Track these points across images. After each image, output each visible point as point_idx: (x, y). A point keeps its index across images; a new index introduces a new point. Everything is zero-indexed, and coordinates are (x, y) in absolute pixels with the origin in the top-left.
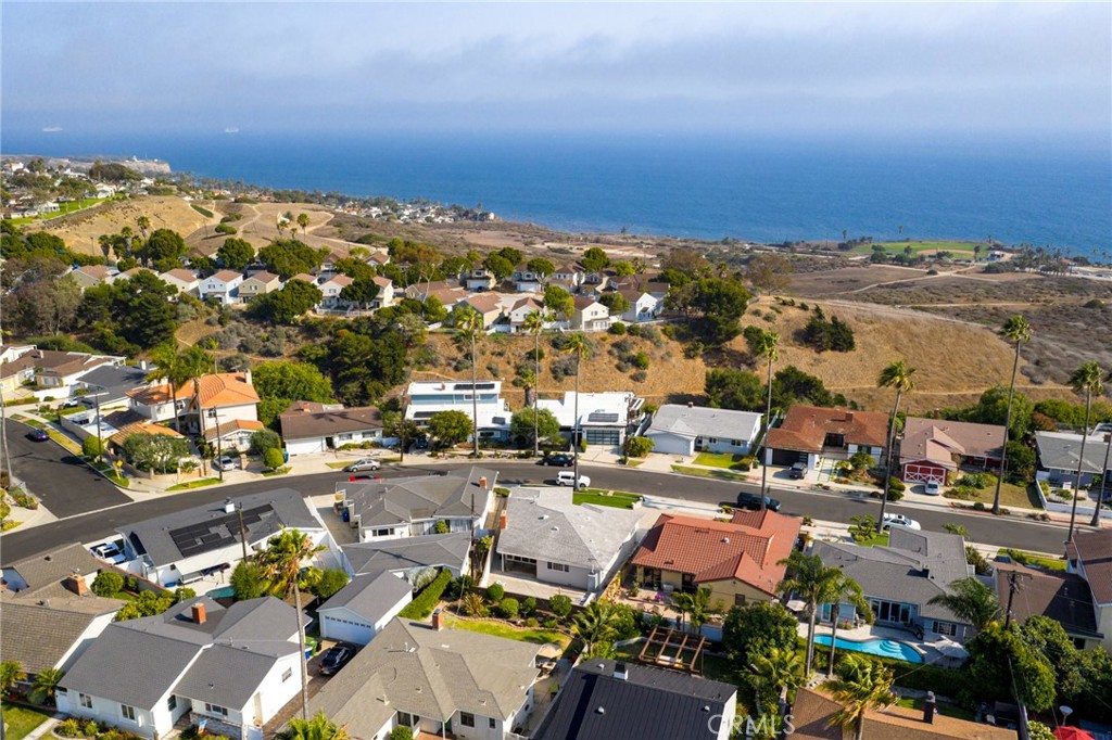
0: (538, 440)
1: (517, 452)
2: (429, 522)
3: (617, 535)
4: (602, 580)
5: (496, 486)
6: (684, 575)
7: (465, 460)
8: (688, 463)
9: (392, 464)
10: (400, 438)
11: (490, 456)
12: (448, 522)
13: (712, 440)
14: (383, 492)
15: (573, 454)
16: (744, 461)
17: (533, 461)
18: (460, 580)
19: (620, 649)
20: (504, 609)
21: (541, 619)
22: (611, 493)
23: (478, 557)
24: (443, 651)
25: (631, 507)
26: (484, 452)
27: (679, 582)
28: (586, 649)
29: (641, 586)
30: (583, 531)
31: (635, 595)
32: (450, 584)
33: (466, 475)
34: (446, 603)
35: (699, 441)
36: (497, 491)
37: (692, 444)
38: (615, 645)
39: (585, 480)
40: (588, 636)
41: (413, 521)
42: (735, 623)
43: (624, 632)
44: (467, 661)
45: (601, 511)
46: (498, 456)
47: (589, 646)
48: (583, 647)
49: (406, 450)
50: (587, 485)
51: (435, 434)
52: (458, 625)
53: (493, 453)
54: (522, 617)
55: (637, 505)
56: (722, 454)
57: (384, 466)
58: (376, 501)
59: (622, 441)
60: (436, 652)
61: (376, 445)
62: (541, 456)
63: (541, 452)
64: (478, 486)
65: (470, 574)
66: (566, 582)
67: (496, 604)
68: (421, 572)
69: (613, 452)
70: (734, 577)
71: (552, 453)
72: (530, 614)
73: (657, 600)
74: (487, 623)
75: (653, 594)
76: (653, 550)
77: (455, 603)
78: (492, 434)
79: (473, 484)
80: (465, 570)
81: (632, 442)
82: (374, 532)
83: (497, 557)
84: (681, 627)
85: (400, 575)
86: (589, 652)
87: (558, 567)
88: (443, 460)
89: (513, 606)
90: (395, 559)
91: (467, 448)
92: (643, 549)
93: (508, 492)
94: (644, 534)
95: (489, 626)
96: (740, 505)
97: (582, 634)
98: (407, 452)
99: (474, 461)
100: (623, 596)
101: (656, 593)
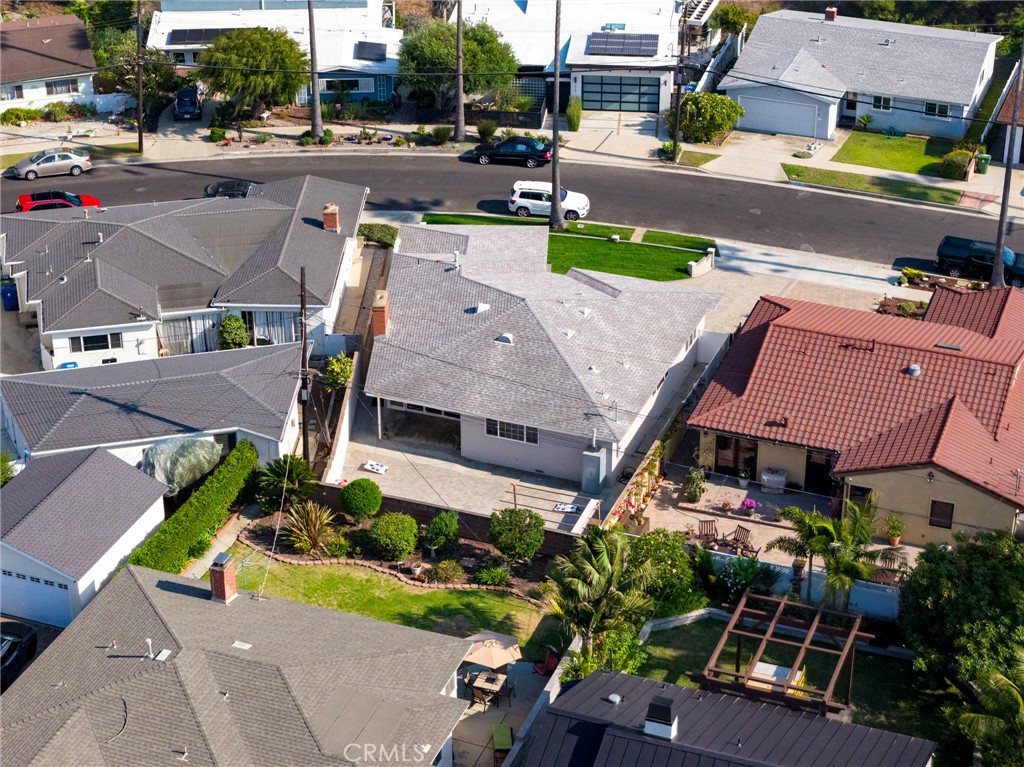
0: (464, 99)
1: (413, 128)
2: (203, 317)
3: (654, 352)
4: (616, 461)
5: (366, 218)
6: (811, 450)
7: (291, 150)
8: (822, 158)
9: (122, 159)
10: (137, 96)
11: (350, 139)
12: (248, 317)
13: (879, 102)
14: (94, 243)
15: (549, 134)
16: (956, 155)
17: (452, 151)
18: (280, 469)
19: (657, 638)
20: (384, 540)
21: (470, 562)
22: (638, 235)
23: (320, 407)
24: (235, 658)
25: (686, 272)
26: (337, 130)
27: (798, 470)
28: (576, 645)
29: (708, 477)
30: (570, 341)
31: (693, 499)
32: (255, 475)
33: (291, 198)
34: (245, 522)
35: (849, 103)
36: (367, 233)
37: (833, 113)
38: (647, 628)
39: (576, 201)
40: (583, 619)
41: (163, 314)
42: (934, 588)
43: (666, 598)
44: (293, 682)
45: (615, 292)
46: (366, 138)
47: (585, 636)
48: (569, 641)
49: (151, 126)
50: (583, 213)
51: (218, 87)
52: (275, 578)
53: (355, 131)
54: (426, 556)
55: (702, 268)
56: (903, 135)
57: (103, 165)
58: (78, 266)
59: (665, 103)
60: (221, 661)
61: (80, 112)
62: (470, 139)
63: (473, 130)
64: (320, 225)
65: (300, 452)
66: (531, 467)
67: (366, 524)
68: (183, 450)
69: (645, 129)
70: (930, 463)
71: (499, 132)
72: (446, 552)
73: (744, 512)
74: (343, 571)
75: (736, 496)
76: (739, 392)
77: (266, 522)
78: (355, 84)
79: (307, 221)
80: (290, 443)
81: (690, 107)
82: (75, 344)
83: (365, 407)
84: (804, 585)
85: (131, 455)
86: (585, 651)
87: (511, 431)
88: (236, 150)
89: (403, 531)
90: (124, 415)
91: (296, 119)
92: (714, 389)
93: (393, 233)
94: (718, 345)
95: (348, 580)
96: (942, 267)
97: (568, 612)
98: (153, 129)
99: (313, 151)
100: (666, 501)
101: (744, 493)
